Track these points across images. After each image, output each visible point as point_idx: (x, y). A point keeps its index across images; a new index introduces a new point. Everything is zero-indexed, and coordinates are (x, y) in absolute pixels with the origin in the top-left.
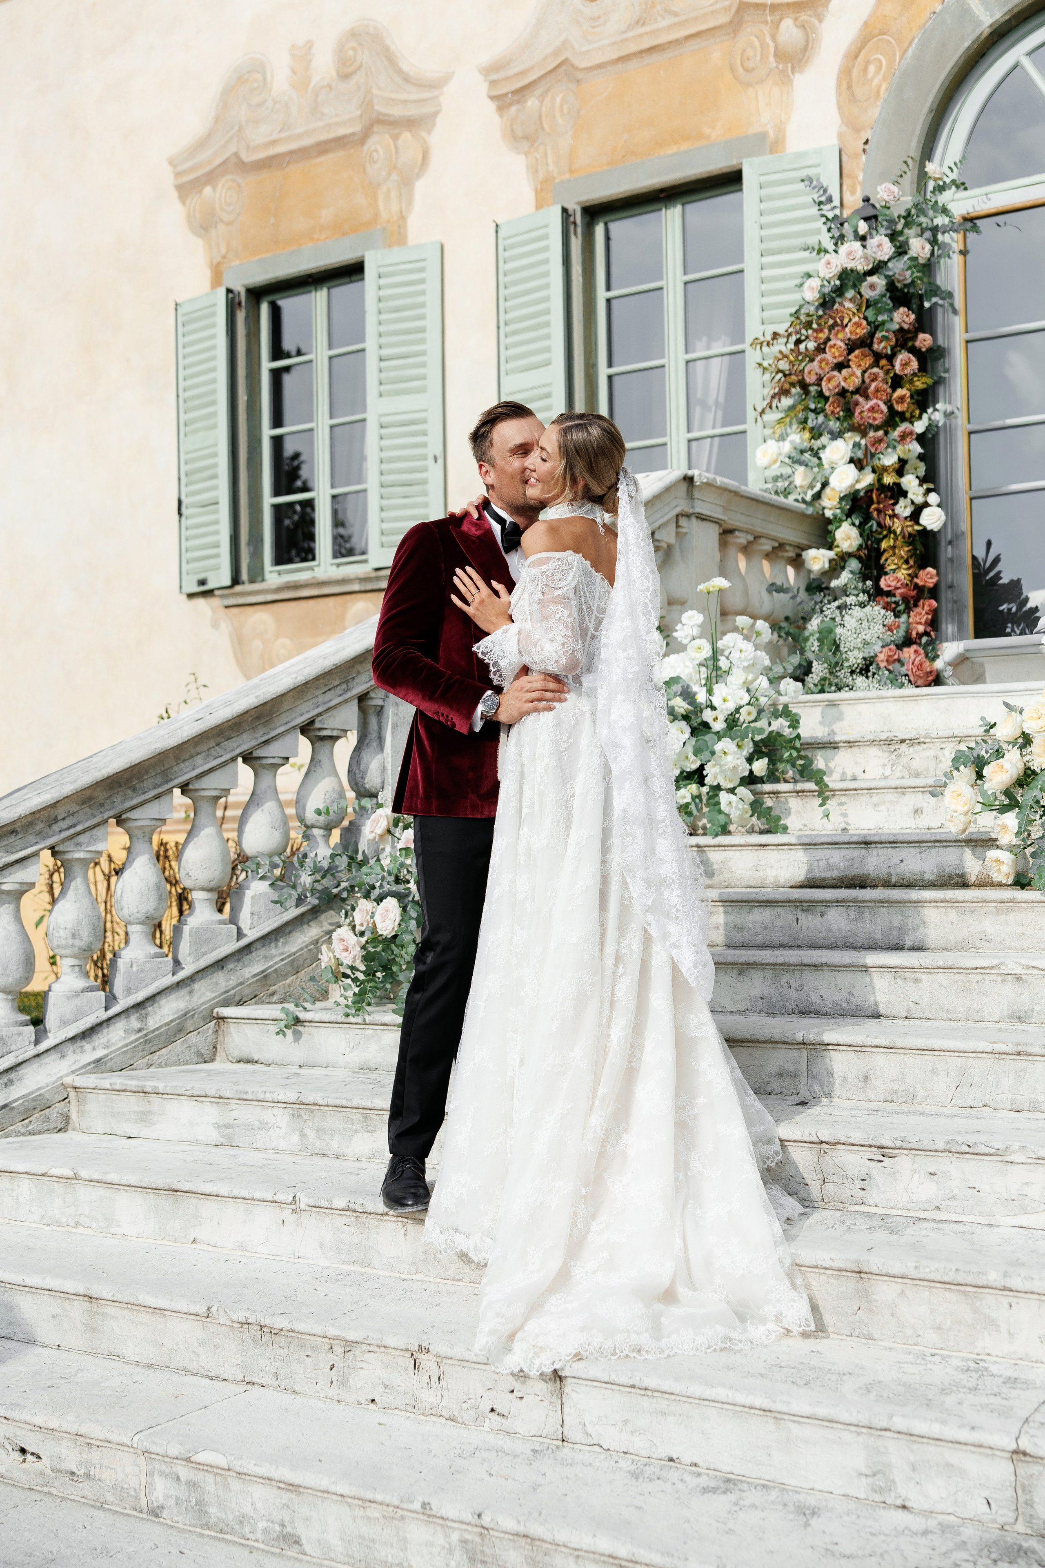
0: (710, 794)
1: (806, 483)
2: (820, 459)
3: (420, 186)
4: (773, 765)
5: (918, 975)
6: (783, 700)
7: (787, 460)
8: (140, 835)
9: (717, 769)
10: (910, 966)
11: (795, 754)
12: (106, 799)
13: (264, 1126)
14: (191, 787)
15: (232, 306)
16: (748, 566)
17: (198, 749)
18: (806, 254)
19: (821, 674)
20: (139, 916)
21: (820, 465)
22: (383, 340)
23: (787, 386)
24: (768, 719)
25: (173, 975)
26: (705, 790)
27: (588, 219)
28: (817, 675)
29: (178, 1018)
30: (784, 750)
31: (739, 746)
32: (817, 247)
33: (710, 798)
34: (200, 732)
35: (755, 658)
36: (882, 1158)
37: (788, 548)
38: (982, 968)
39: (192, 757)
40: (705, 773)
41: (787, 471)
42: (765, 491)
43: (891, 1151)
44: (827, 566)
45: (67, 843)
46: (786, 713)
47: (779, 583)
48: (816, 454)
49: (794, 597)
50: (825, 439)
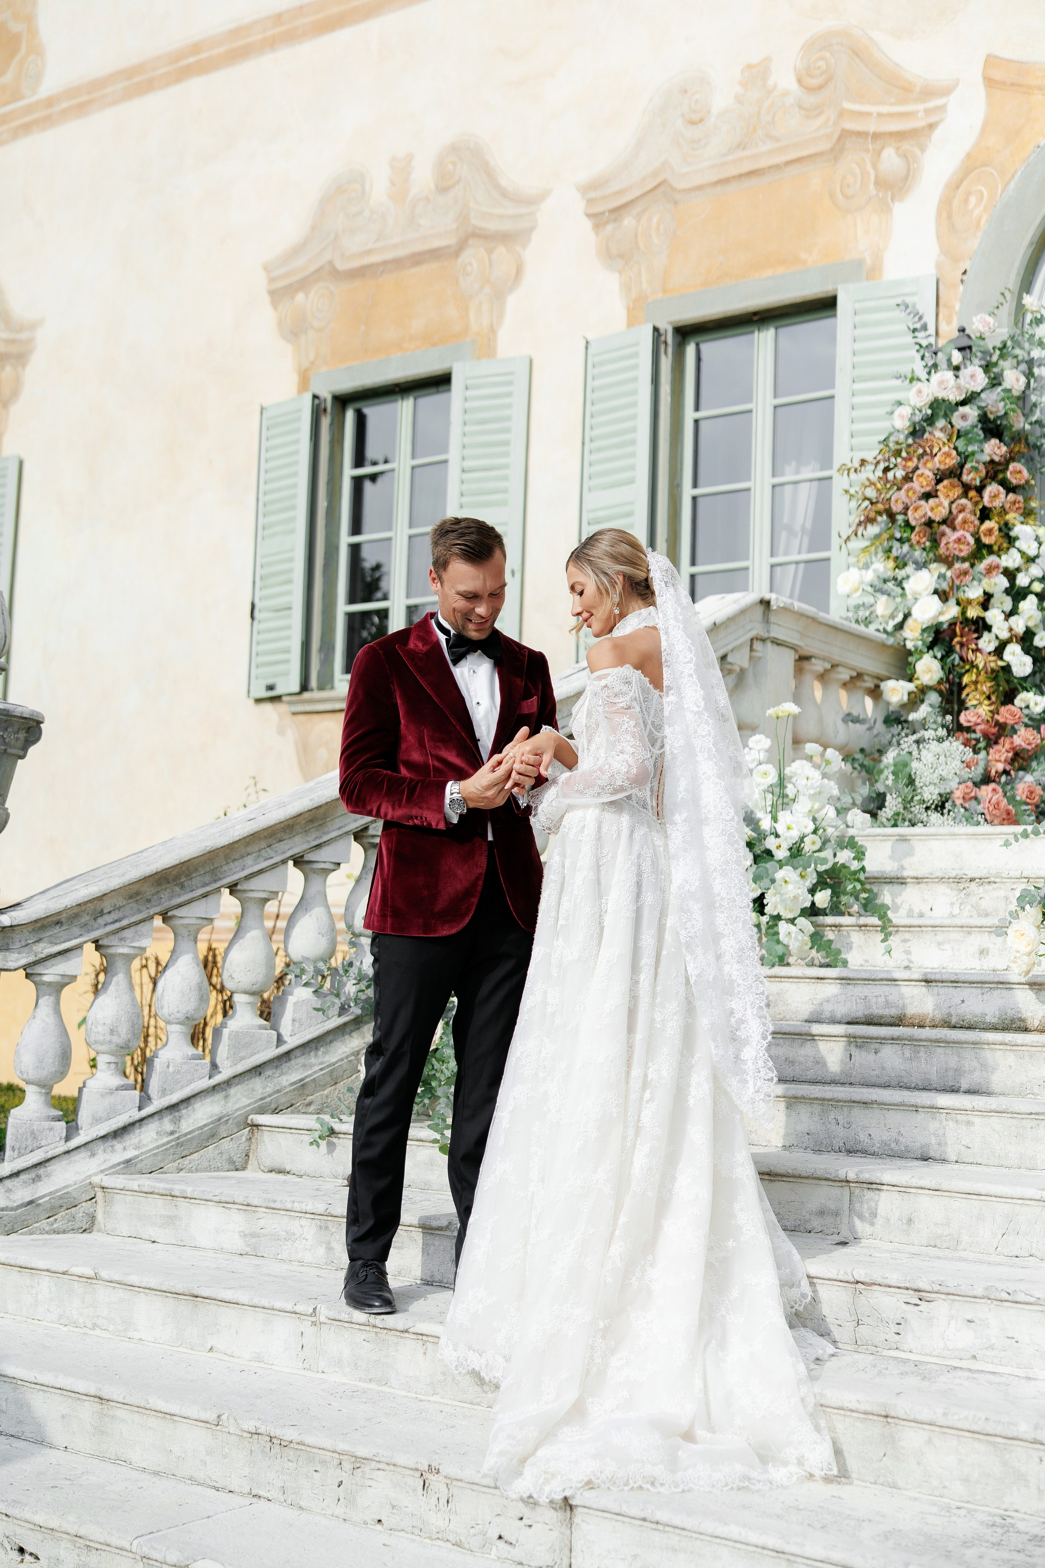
0: (770, 923)
1: (888, 612)
2: (903, 589)
3: (512, 300)
4: (838, 898)
5: (971, 1118)
6: (851, 832)
7: (870, 589)
8: (185, 933)
9: (777, 898)
10: (962, 1107)
11: (859, 886)
12: (153, 895)
13: (290, 1237)
14: (239, 887)
15: (317, 412)
16: (824, 695)
17: (249, 850)
18: (898, 382)
19: (895, 808)
20: (178, 1015)
21: (903, 595)
22: (466, 452)
23: (872, 515)
24: (834, 849)
25: (210, 1078)
26: (764, 919)
27: (679, 338)
28: (891, 810)
29: (212, 1123)
30: (847, 881)
31: (802, 876)
32: (909, 376)
33: (770, 927)
34: (251, 832)
35: (822, 786)
36: (919, 1302)
37: (866, 678)
38: (1037, 1114)
39: (242, 857)
40: (765, 902)
41: (870, 600)
42: (847, 619)
43: (928, 1294)
44: (906, 698)
45: (112, 937)
46: (851, 843)
47: (855, 713)
48: (900, 584)
49: (870, 729)
50: (909, 569)
